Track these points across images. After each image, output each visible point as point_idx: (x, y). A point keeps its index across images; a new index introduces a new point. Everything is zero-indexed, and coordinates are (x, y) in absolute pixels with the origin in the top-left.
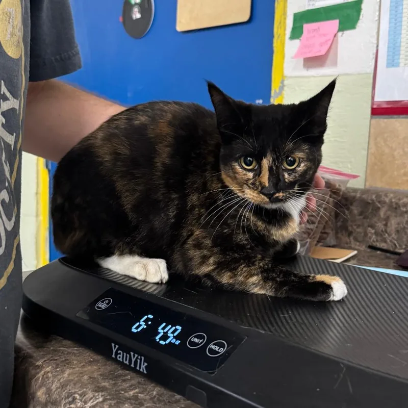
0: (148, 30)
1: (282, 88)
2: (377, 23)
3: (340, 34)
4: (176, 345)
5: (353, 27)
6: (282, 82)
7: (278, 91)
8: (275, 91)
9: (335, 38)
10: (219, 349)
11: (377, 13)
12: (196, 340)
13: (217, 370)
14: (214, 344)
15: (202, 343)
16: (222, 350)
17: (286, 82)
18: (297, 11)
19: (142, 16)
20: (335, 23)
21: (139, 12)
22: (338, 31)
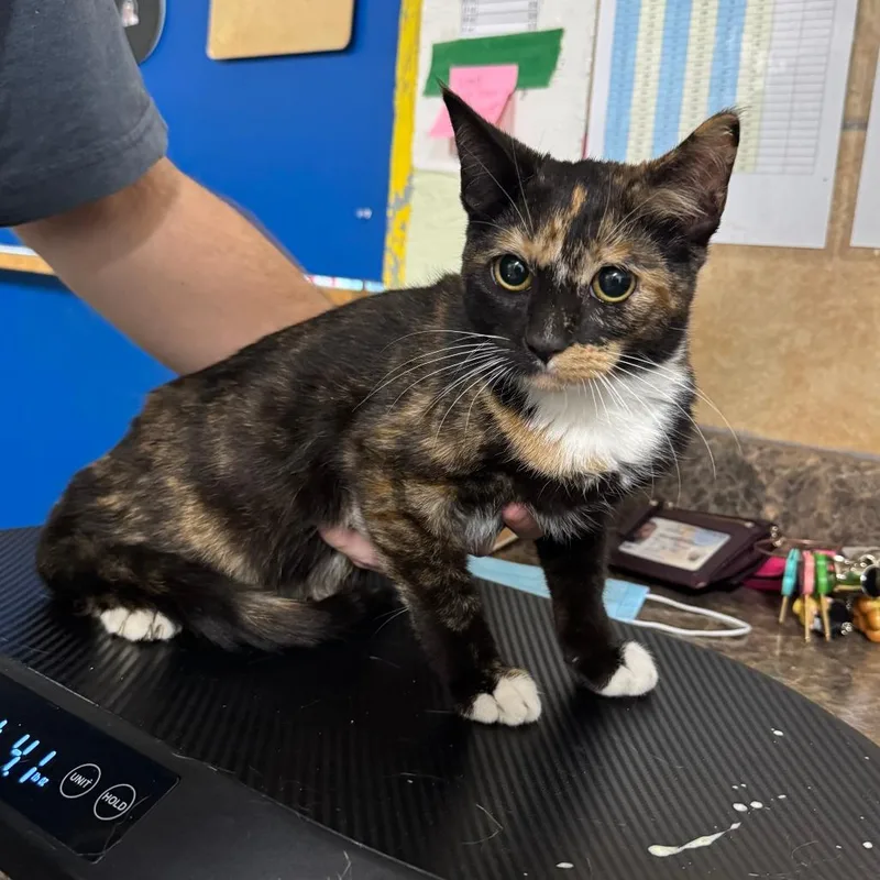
0: (153, 49)
1: (409, 190)
2: (588, 78)
3: (519, 94)
4: (39, 787)
5: (543, 81)
6: (410, 178)
7: (401, 196)
8: (397, 194)
9: (510, 102)
10: (118, 805)
11: (590, 59)
12: (80, 780)
13: (104, 852)
14: (111, 792)
15: (90, 786)
16: (124, 807)
17: (416, 181)
18: (440, 39)
19: (140, 21)
20: (511, 71)
21: (135, 12)
22: (516, 89)
